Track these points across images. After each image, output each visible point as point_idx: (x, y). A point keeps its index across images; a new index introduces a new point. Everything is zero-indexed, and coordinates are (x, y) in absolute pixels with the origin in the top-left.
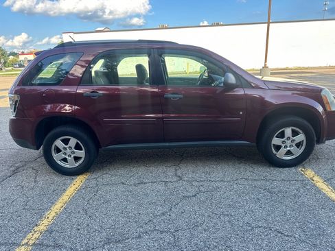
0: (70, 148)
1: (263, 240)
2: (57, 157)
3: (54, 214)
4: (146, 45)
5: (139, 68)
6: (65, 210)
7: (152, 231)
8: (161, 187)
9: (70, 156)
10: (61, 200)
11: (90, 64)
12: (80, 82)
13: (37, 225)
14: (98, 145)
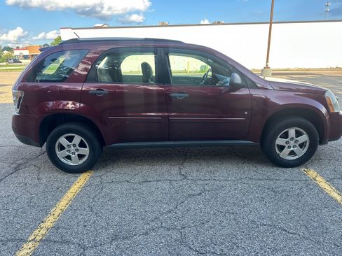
0: (74, 145)
1: (268, 237)
2: (60, 155)
3: (60, 211)
4: (152, 44)
6: (71, 208)
7: (159, 228)
8: (166, 186)
9: (74, 153)
10: (65, 198)
11: (96, 61)
12: (84, 79)
13: (43, 222)
14: (102, 143)
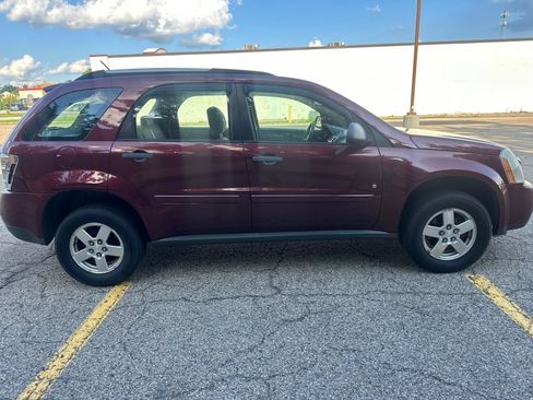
0: (100, 241)
1: (410, 390)
2: (78, 257)
3: (73, 350)
4: (222, 77)
5: (213, 114)
6: (92, 343)
7: (232, 377)
8: (247, 306)
9: (99, 254)
10: (84, 327)
11: (133, 106)
12: (117, 134)
13: (43, 369)
14: (145, 237)
